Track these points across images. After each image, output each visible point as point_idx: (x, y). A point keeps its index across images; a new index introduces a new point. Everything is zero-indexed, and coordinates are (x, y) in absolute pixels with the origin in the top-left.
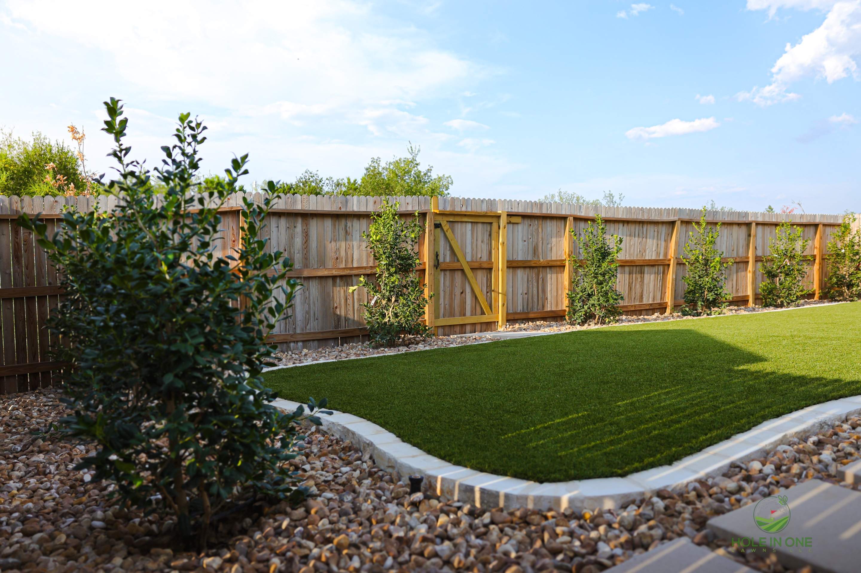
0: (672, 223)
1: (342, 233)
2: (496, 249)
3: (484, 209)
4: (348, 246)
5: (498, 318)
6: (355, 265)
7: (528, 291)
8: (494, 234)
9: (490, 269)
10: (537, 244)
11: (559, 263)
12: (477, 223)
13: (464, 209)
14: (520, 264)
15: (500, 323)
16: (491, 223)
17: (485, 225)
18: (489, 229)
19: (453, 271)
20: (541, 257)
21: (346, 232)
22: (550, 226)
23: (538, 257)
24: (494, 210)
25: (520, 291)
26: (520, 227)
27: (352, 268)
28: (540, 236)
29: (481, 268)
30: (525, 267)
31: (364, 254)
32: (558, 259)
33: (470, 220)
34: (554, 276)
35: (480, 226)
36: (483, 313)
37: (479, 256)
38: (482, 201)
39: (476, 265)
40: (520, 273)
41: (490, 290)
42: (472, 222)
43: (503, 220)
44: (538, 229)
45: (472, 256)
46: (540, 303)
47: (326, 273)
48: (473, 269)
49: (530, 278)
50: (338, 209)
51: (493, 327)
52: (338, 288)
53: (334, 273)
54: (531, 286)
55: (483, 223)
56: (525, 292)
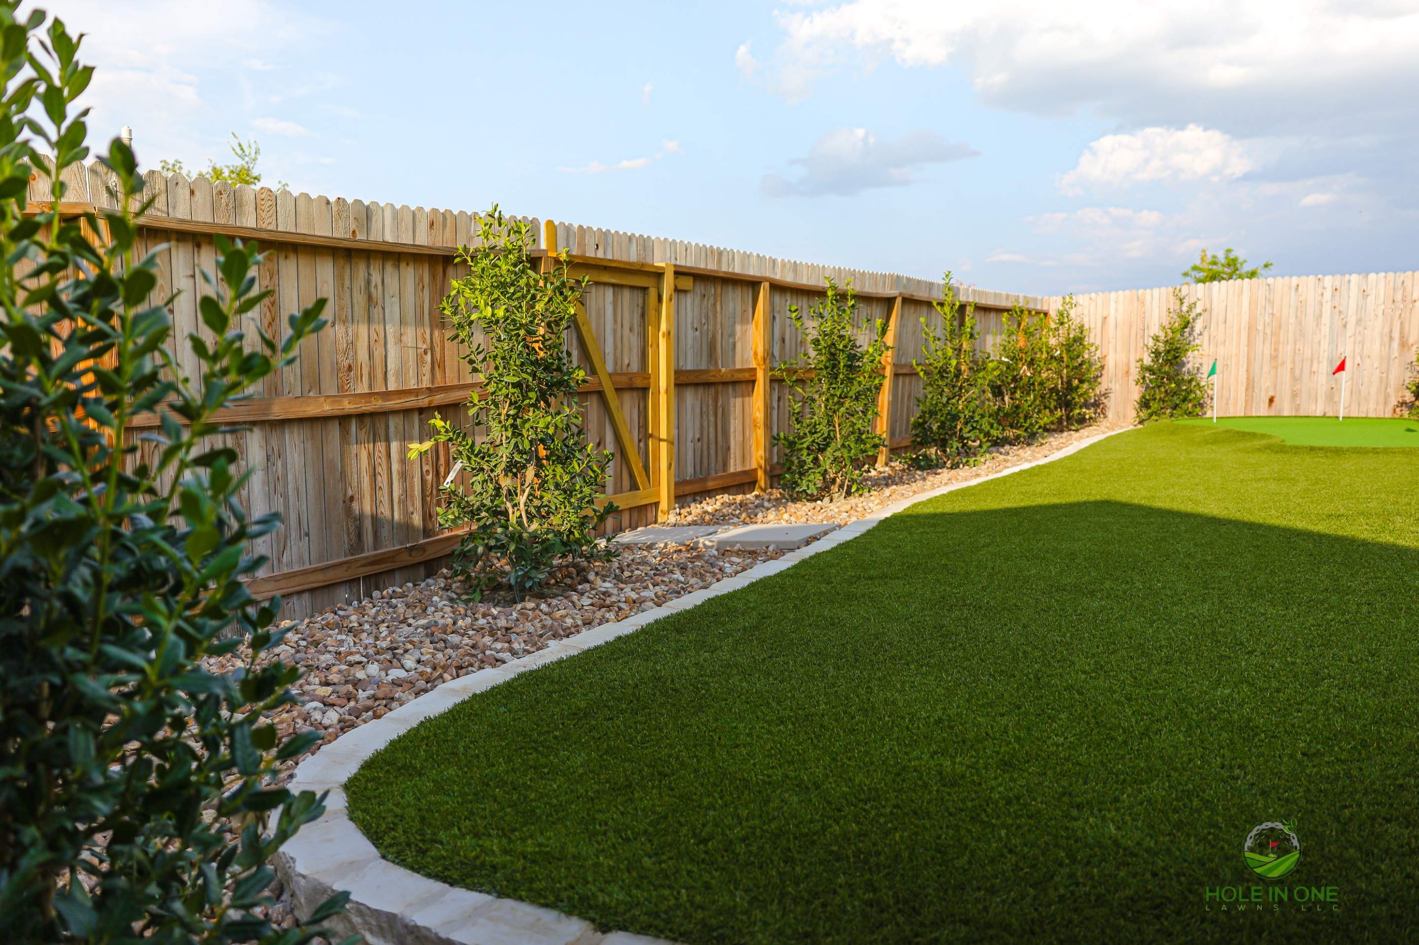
0: (889, 302)
1: (360, 299)
2: (654, 346)
3: (633, 256)
4: (374, 336)
5: (658, 494)
6: (392, 387)
7: (702, 433)
8: (652, 314)
9: (645, 390)
10: (714, 337)
11: (747, 376)
12: (621, 286)
13: (600, 254)
14: (692, 379)
15: (664, 505)
16: (644, 289)
17: (635, 292)
18: (640, 301)
19: (584, 395)
20: (720, 362)
21: (370, 298)
22: (735, 299)
23: (716, 362)
24: (649, 261)
25: (690, 436)
26: (689, 297)
27: (387, 395)
28: (718, 319)
29: (631, 389)
30: (696, 385)
31: (412, 355)
32: (745, 367)
33: (611, 280)
34: (739, 401)
35: (626, 293)
36: (634, 487)
37: (626, 362)
38: (630, 238)
39: (623, 381)
40: (690, 397)
41: (645, 435)
42: (614, 285)
43: (668, 283)
44: (715, 304)
45: (616, 363)
46: (720, 459)
47: (327, 408)
48: (618, 390)
49: (704, 409)
50: (348, 236)
51: (650, 516)
52: (354, 448)
53: (348, 406)
54: (705, 424)
55: (632, 288)
56: (697, 436)
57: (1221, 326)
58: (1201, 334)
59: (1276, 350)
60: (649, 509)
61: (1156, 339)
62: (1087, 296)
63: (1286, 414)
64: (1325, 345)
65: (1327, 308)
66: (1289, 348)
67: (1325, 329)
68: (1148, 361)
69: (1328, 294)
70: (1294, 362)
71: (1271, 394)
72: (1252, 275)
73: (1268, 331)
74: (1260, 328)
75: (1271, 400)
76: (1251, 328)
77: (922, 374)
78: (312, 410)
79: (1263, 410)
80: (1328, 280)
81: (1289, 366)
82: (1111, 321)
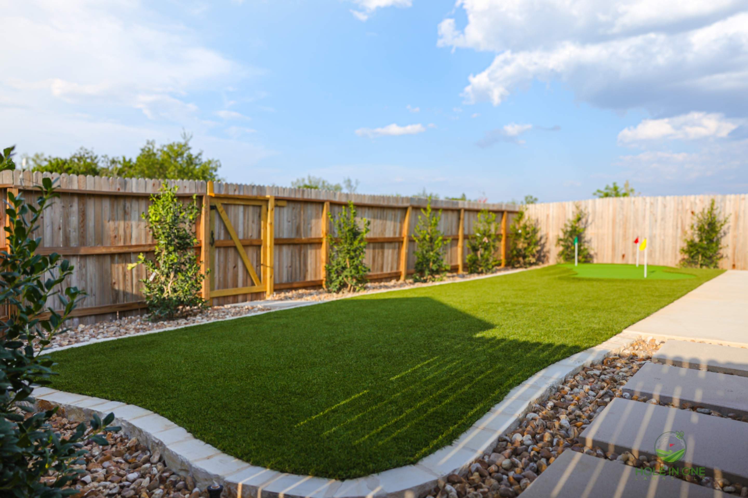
0: (404, 209)
1: (121, 212)
2: (265, 229)
3: (255, 193)
4: (126, 225)
5: (266, 288)
6: (134, 243)
7: (292, 264)
8: (263, 216)
9: (259, 246)
10: (299, 225)
11: (317, 241)
12: (248, 206)
13: (237, 193)
14: (286, 242)
15: (268, 292)
16: (260, 206)
18: (258, 211)
19: (227, 248)
20: (303, 235)
21: (125, 212)
22: (311, 209)
23: (301, 236)
24: (263, 195)
25: (285, 265)
26: (285, 210)
27: (131, 246)
28: (302, 218)
29: (252, 245)
30: (289, 244)
31: (143, 233)
32: (317, 237)
33: (242, 203)
34: (313, 251)
35: (250, 208)
36: (253, 284)
37: (250, 235)
38: (253, 187)
39: (247, 243)
40: (285, 249)
41: (259, 264)
42: (244, 205)
43: (271, 204)
44: (300, 212)
45: (244, 234)
46: (302, 275)
47: (104, 251)
48: (245, 246)
49: (293, 254)
50: (117, 191)
51: (262, 296)
52: (116, 265)
53: (113, 250)
54: (294, 260)
55: (254, 206)
56: (289, 265)
59: (625, 232)
60: (261, 294)
63: (630, 263)
64: (646, 229)
65: (647, 212)
66: (631, 231)
67: (647, 222)
71: (623, 253)
73: (622, 223)
74: (618, 221)
75: (623, 256)
76: (615, 221)
78: (98, 251)
79: (619, 261)
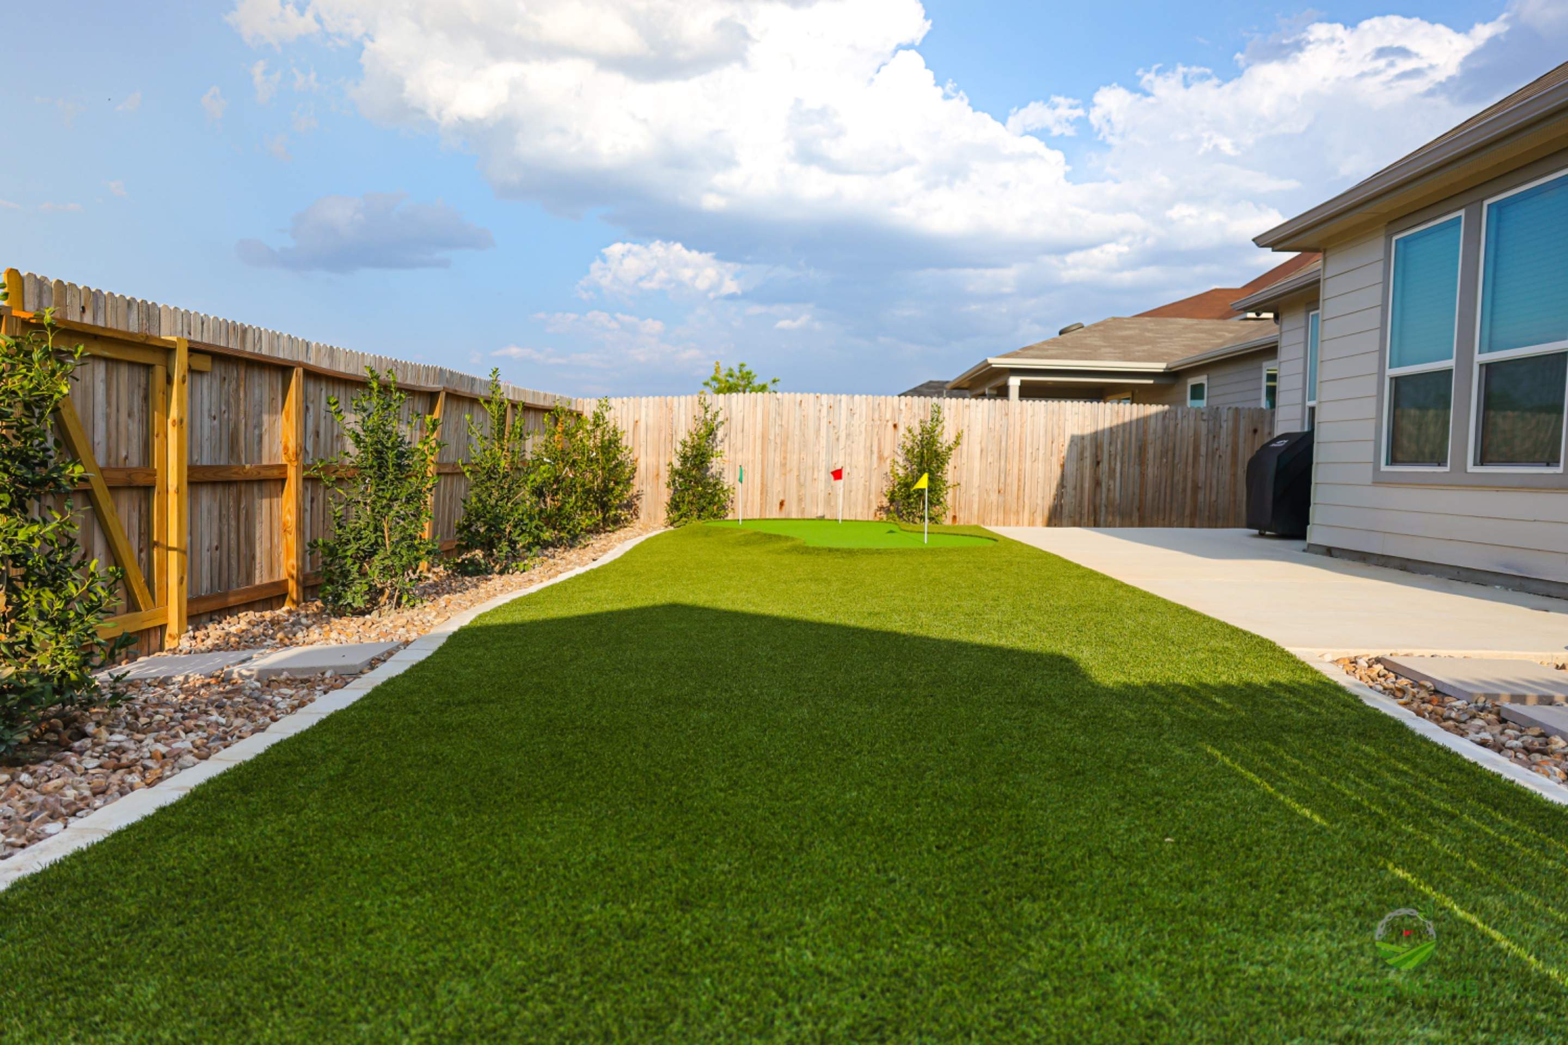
0: (432, 396)
2: (161, 435)
3: (133, 326)
5: (166, 615)
7: (220, 541)
8: (157, 398)
9: (148, 490)
10: (236, 428)
11: (276, 473)
12: (117, 361)
13: (88, 320)
14: (210, 476)
15: (173, 628)
16: (148, 367)
17: (136, 369)
18: (143, 381)
20: (243, 456)
22: (259, 386)
23: (239, 459)
24: (154, 332)
25: (206, 544)
26: (206, 381)
28: (242, 408)
29: (130, 487)
30: (214, 483)
32: (273, 463)
33: (106, 354)
34: (266, 502)
35: (124, 372)
36: (133, 607)
37: (124, 454)
38: (129, 303)
39: (120, 477)
40: (206, 498)
41: (148, 542)
42: (106, 359)
43: (180, 362)
44: (237, 390)
45: (109, 455)
46: (243, 570)
48: (113, 489)
49: (224, 512)
51: (154, 642)
54: (225, 529)
55: (131, 364)
56: (215, 543)
57: (740, 436)
58: (722, 441)
59: (785, 458)
60: (153, 633)
61: (684, 444)
62: (619, 400)
63: (794, 516)
64: (823, 456)
65: (824, 423)
66: (795, 457)
67: (823, 442)
68: (677, 465)
69: (824, 410)
70: (799, 470)
71: (781, 498)
72: (763, 389)
73: (778, 441)
74: (772, 437)
75: (782, 504)
76: (764, 437)
77: (468, 474)
79: (774, 513)
80: (824, 398)
81: (795, 473)
82: (642, 425)
